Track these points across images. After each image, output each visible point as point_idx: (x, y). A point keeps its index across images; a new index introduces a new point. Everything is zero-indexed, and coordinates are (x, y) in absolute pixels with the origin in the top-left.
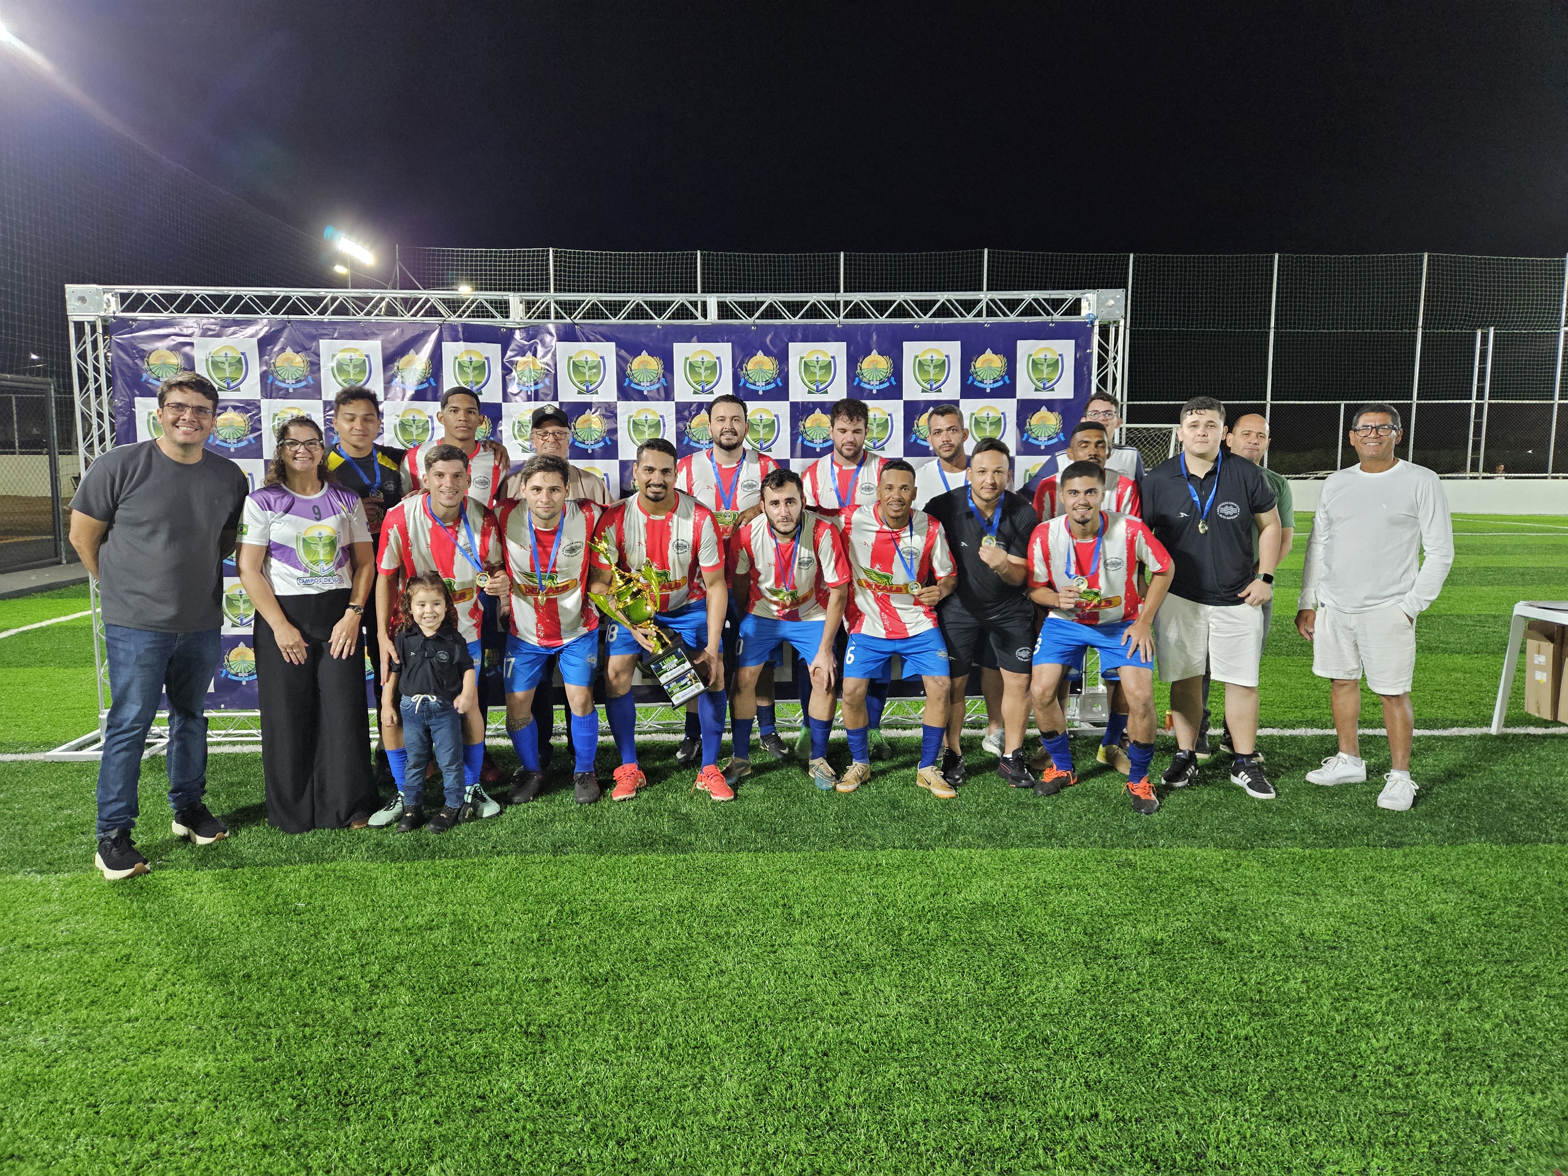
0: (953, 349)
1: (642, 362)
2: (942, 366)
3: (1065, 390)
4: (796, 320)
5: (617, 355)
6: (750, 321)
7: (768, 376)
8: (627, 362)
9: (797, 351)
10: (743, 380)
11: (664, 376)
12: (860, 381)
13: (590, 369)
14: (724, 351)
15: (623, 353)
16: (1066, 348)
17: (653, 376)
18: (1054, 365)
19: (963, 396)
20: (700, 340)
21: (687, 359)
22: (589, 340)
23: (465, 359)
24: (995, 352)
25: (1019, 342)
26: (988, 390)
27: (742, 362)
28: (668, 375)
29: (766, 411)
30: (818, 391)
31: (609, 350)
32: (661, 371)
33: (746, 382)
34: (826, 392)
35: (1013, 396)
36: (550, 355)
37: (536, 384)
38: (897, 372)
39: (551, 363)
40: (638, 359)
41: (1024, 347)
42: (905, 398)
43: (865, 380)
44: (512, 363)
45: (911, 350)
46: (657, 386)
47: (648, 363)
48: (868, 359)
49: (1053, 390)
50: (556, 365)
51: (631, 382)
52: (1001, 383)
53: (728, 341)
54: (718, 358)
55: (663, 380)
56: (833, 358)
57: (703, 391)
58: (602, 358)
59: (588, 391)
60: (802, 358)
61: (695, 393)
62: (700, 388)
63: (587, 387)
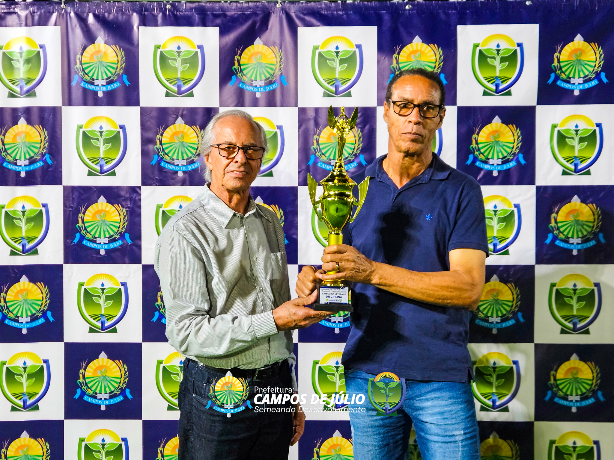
1: (255, 54)
5: (222, 44)
9: (469, 36)
14: (366, 36)
17: (269, 73)
27: (391, 53)
31: (209, 37)
32: (281, 66)
40: (250, 50)
53: (372, 24)
56: (520, 45)
57: (337, 93)
58: (200, 47)
59: (180, 93)
60: (476, 46)
61: (327, 95)
62: (333, 89)
63: (179, 87)
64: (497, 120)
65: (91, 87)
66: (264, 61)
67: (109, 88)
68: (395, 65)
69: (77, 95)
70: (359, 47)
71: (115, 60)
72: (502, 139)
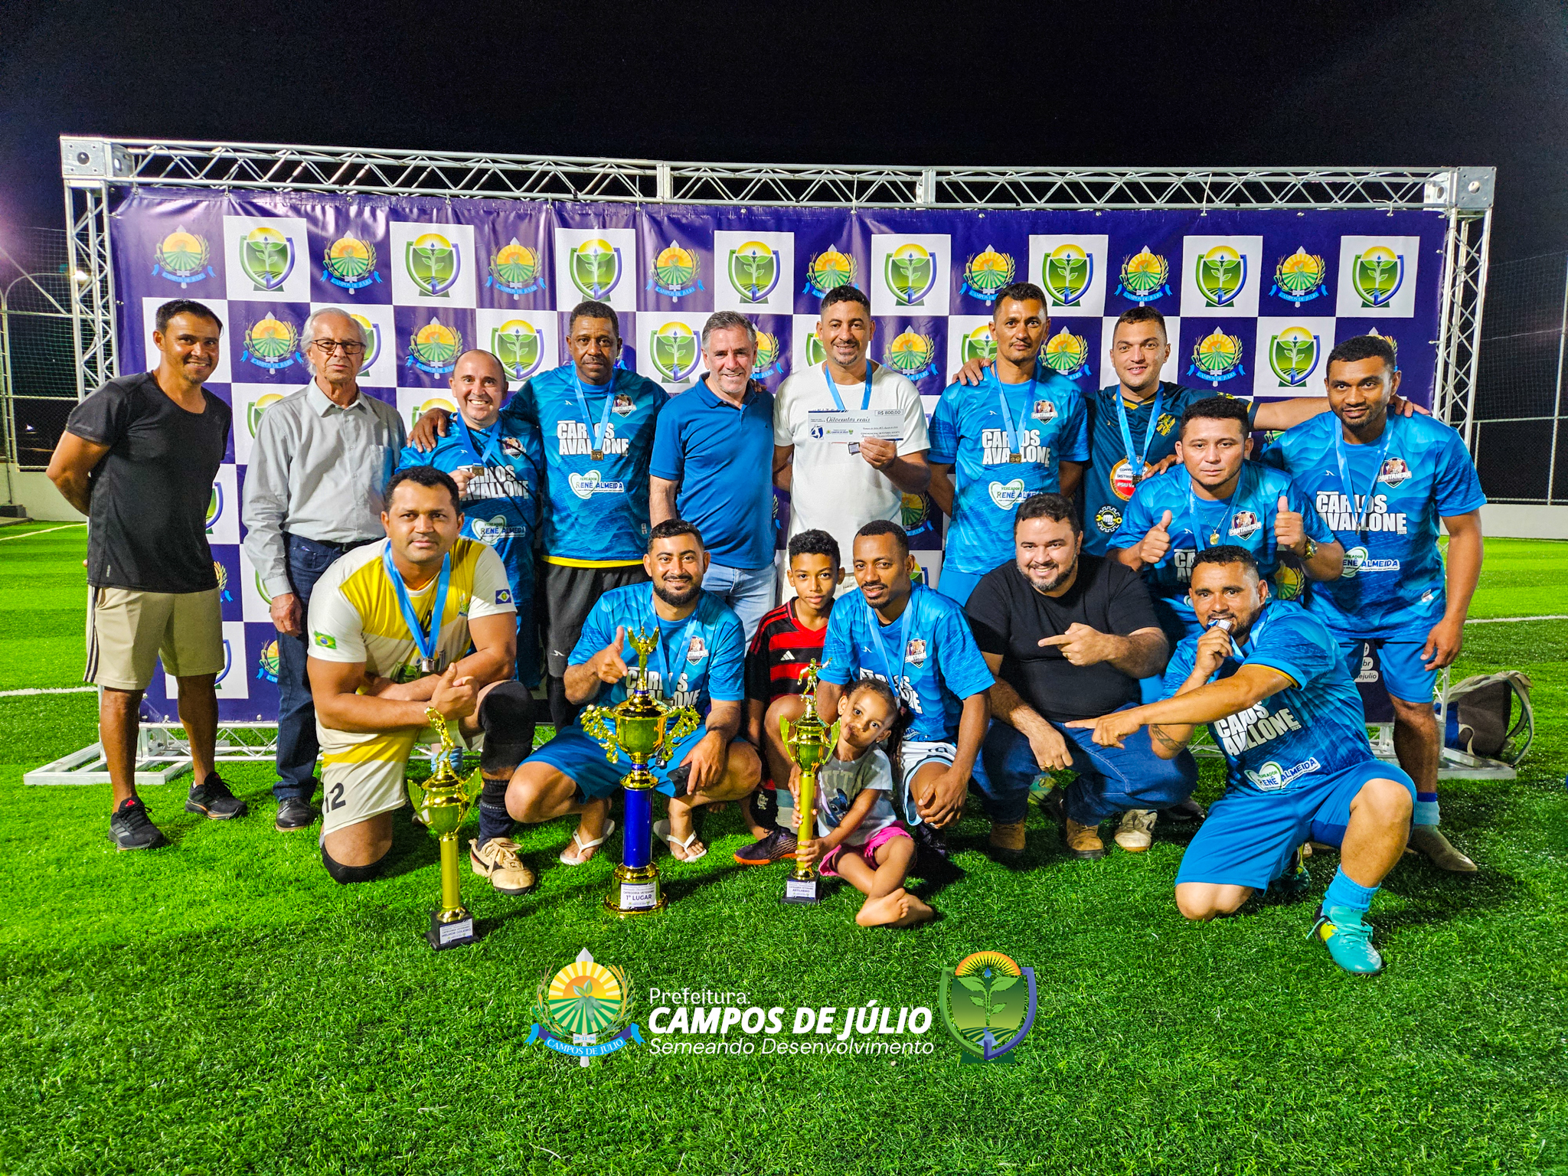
0: (1251, 247)
1: (829, 261)
2: (1236, 270)
3: (1402, 306)
4: (1041, 204)
5: (796, 250)
6: (980, 204)
7: (1000, 281)
8: (808, 259)
9: (1041, 246)
10: (964, 286)
13: (759, 268)
14: (940, 245)
15: (804, 247)
16: (1408, 247)
18: (1390, 271)
19: (1263, 312)
20: (910, 231)
21: (889, 256)
23: (587, 251)
24: (1310, 252)
25: (1344, 239)
26: (1297, 305)
27: (965, 260)
30: (1066, 302)
31: (784, 243)
33: (969, 288)
34: (1078, 304)
35: (1331, 312)
37: (684, 287)
38: (1174, 278)
40: (824, 256)
41: (1353, 248)
42: (1183, 314)
43: (1130, 288)
45: (1195, 247)
47: (837, 262)
48: (1137, 259)
49: (1387, 305)
51: (813, 287)
52: (1315, 295)
53: (946, 232)
56: (1089, 256)
57: (910, 302)
58: (776, 253)
59: (755, 299)
60: (1047, 256)
61: (899, 303)
62: (906, 297)
63: (754, 293)
64: (1065, 331)
65: (666, 292)
66: (838, 268)
67: (684, 293)
68: (967, 273)
69: (651, 299)
70: (932, 255)
71: (690, 264)
72: (1069, 350)
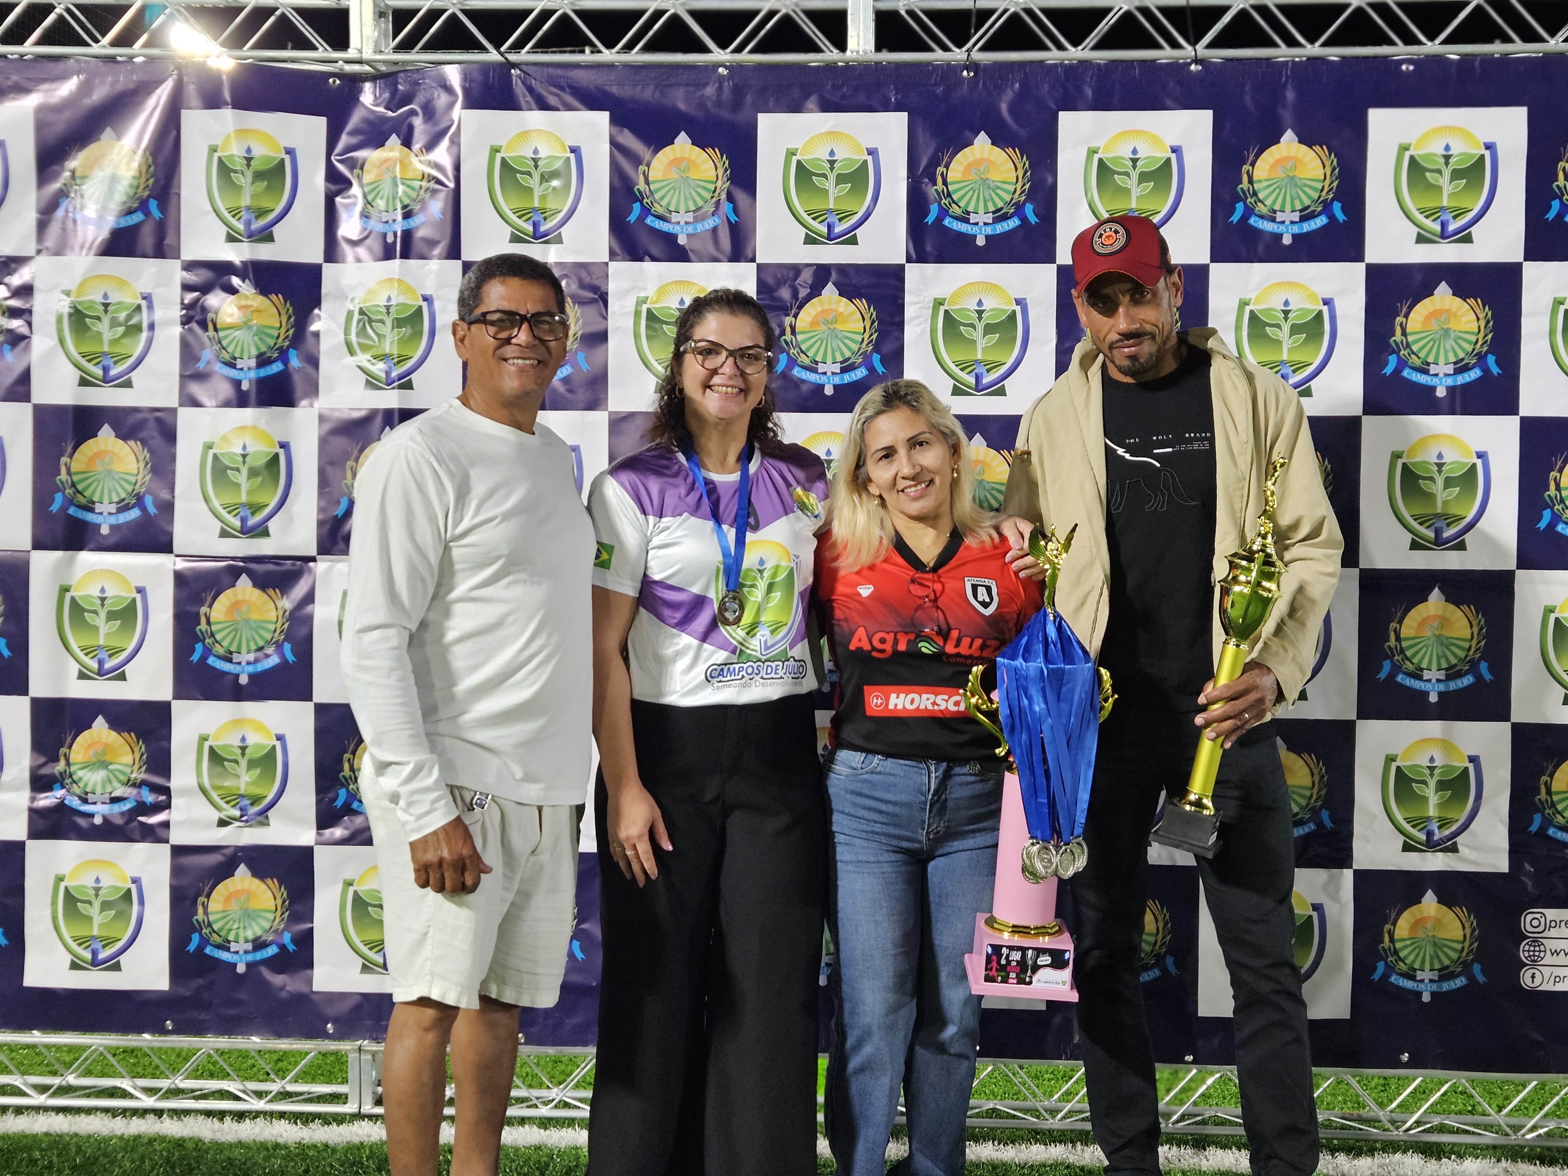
0: (1506, 127)
1: (675, 162)
4: (1079, 51)
5: (614, 143)
6: (961, 54)
7: (1002, 199)
8: (636, 161)
9: (1080, 133)
10: (934, 210)
11: (730, 198)
12: (1249, 212)
13: (545, 178)
14: (887, 132)
15: (629, 139)
17: (702, 198)
20: (827, 107)
21: (791, 153)
22: (544, 106)
23: (235, 150)
27: (935, 162)
28: (741, 197)
29: (993, 288)
31: (592, 129)
32: (723, 185)
33: (944, 213)
36: (445, 142)
37: (408, 214)
38: (1350, 188)
39: (448, 163)
40: (667, 154)
42: (1372, 257)
44: (353, 164)
45: (1390, 130)
46: (710, 224)
47: (691, 164)
48: (1272, 154)
50: (457, 168)
51: (646, 211)
53: (898, 108)
54: (872, 152)
55: (727, 207)
56: (1175, 150)
57: (830, 237)
60: (1094, 151)
61: (809, 241)
62: (823, 229)
68: (939, 186)
